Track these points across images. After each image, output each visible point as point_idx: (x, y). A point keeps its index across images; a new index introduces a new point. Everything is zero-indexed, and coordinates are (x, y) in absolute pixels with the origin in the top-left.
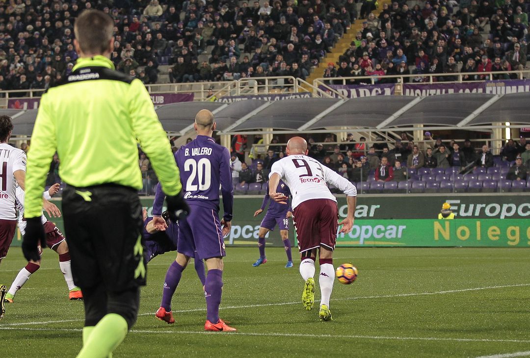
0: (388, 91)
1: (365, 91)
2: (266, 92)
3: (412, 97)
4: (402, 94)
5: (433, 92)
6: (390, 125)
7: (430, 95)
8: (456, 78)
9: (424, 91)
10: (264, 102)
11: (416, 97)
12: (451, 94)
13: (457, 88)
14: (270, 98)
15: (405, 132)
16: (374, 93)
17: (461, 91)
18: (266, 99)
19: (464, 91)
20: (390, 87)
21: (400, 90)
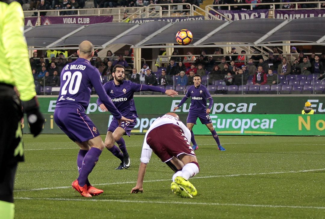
0: (263, 15)
1: (245, 15)
2: (169, 15)
3: (281, 20)
4: (274, 18)
5: (298, 16)
6: (265, 42)
7: (295, 18)
8: (316, 5)
9: (291, 15)
10: (167, 23)
11: (285, 20)
12: (312, 18)
13: (317, 13)
14: (172, 20)
15: (276, 47)
16: (252, 17)
17: (320, 16)
18: (168, 20)
19: (322, 16)
20: (265, 12)
21: (272, 14)
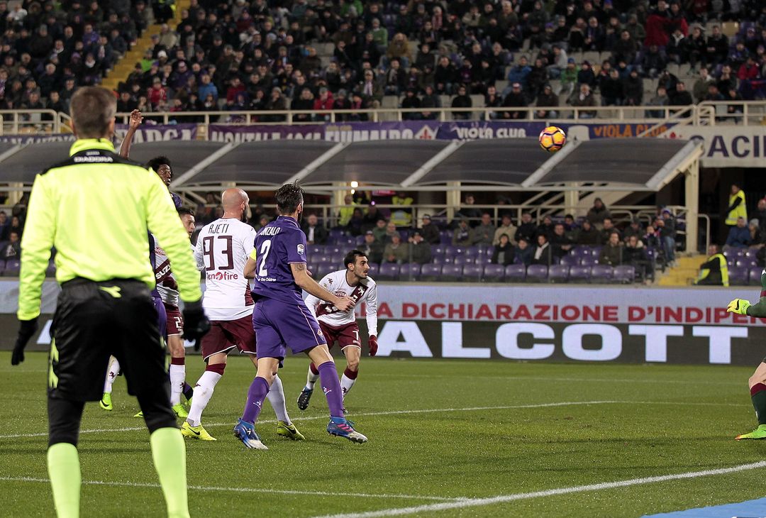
0: (187, 135)
1: (154, 134)
2: (15, 131)
3: (220, 143)
4: (207, 139)
5: (250, 136)
6: (190, 183)
7: (246, 140)
8: (283, 118)
9: (238, 135)
10: (10, 146)
11: (227, 144)
12: (277, 141)
13: (284, 131)
14: (20, 140)
15: (211, 193)
16: (167, 137)
17: (290, 136)
18: (14, 141)
19: (294, 136)
20: (190, 129)
21: (204, 133)
